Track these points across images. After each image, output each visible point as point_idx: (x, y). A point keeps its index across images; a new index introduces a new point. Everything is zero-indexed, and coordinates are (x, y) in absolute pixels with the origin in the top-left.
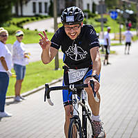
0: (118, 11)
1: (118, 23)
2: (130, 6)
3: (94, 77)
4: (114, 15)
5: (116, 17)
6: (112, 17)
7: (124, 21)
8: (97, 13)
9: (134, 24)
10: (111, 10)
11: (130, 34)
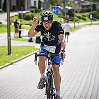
0: (59, 7)
1: (59, 17)
2: (68, 3)
3: (62, 51)
4: (56, 11)
5: (57, 12)
6: (54, 12)
7: (64, 15)
8: (42, 8)
9: (72, 18)
10: (54, 6)
11: (69, 25)
